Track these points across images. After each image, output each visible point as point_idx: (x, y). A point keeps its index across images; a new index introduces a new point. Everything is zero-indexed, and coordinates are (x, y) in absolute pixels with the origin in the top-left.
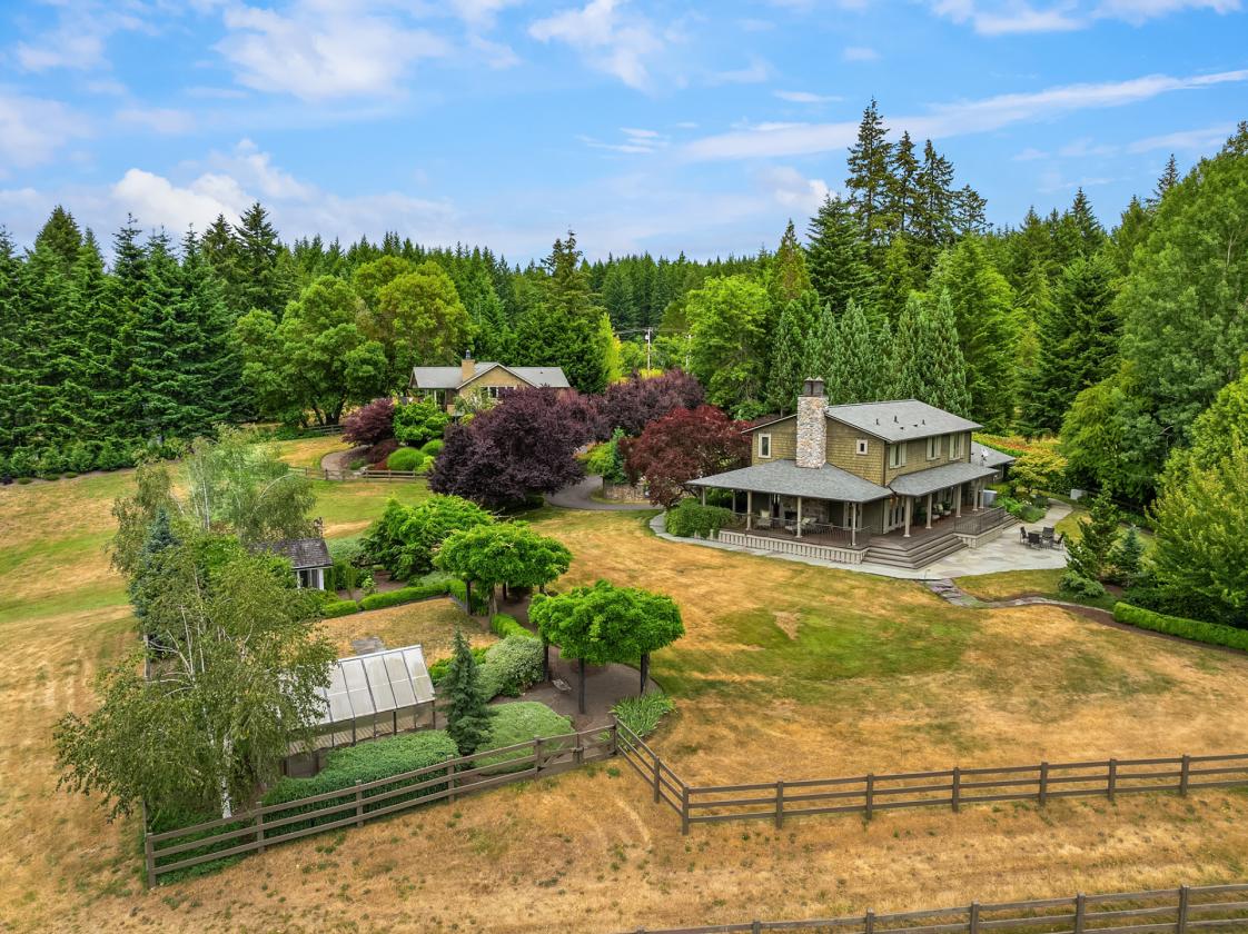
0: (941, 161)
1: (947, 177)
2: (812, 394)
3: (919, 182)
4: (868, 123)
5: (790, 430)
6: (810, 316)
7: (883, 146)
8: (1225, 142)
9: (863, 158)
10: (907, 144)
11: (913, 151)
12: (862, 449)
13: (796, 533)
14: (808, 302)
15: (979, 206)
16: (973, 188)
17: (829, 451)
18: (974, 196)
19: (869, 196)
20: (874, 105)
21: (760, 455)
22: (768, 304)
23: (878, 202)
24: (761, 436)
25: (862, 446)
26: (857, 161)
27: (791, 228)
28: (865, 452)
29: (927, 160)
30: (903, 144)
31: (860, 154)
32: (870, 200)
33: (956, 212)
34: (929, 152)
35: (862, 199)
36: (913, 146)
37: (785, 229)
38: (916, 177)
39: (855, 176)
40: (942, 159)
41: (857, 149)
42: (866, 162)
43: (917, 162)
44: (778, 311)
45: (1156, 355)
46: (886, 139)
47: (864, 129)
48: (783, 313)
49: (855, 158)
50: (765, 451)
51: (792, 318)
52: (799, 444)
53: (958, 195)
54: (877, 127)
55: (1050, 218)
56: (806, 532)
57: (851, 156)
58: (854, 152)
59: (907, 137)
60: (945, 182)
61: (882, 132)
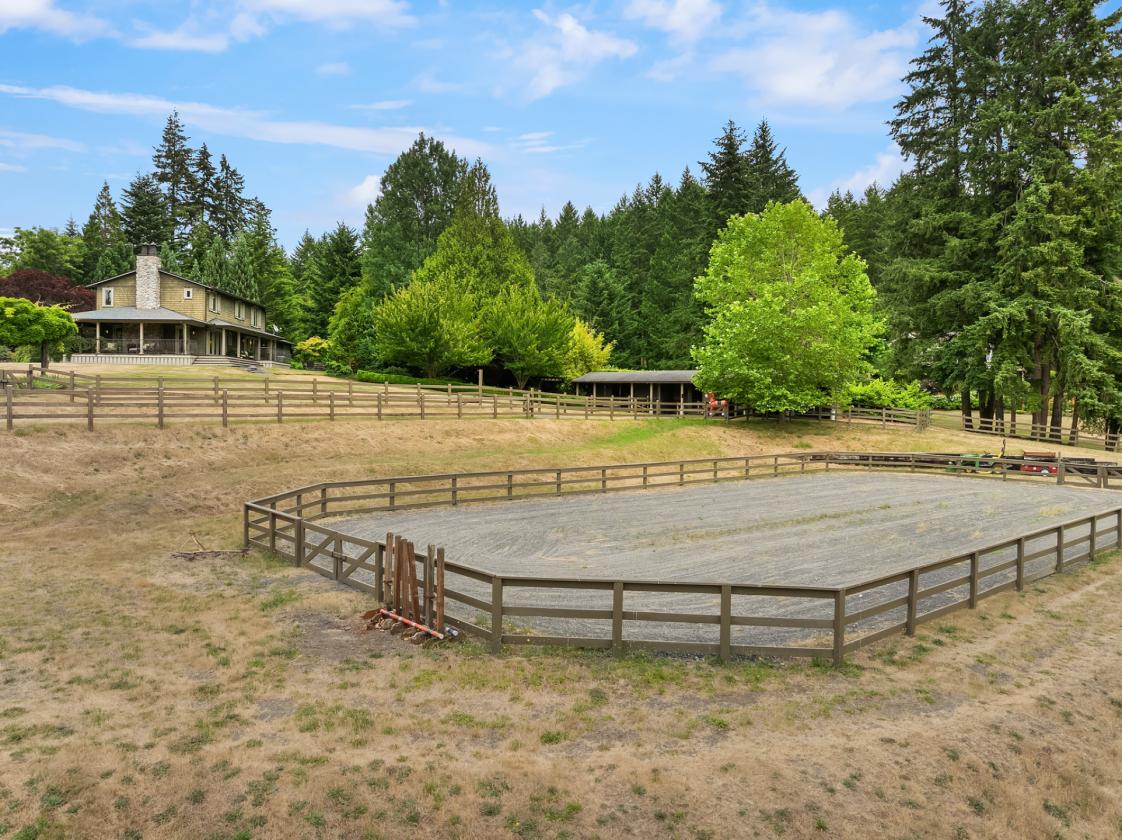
0: (234, 173)
1: (240, 186)
2: (148, 254)
3: (216, 185)
4: (171, 128)
5: (131, 283)
6: (126, 263)
7: (184, 150)
8: (413, 143)
9: (167, 157)
10: (205, 154)
11: (210, 159)
12: (188, 295)
13: (139, 351)
14: (124, 251)
15: (265, 215)
16: (260, 200)
17: (162, 297)
18: (261, 206)
19: (173, 190)
20: (176, 114)
21: (104, 304)
22: (86, 250)
23: (181, 196)
24: (104, 290)
25: (188, 293)
26: (162, 159)
27: (106, 188)
28: (191, 297)
29: (222, 170)
30: (201, 152)
31: (164, 154)
32: (173, 193)
33: (248, 216)
34: (224, 165)
35: (166, 192)
36: (210, 156)
37: (101, 189)
38: (214, 181)
39: (159, 170)
40: (234, 171)
41: (161, 148)
42: (170, 161)
43: (214, 169)
44: (95, 256)
45: (381, 266)
46: (188, 145)
47: (167, 133)
48: (100, 258)
49: (160, 156)
50: (108, 302)
51: (109, 262)
52: (138, 292)
53: (249, 202)
54: (180, 134)
55: (321, 239)
56: (147, 352)
57: (157, 154)
58: (158, 151)
59: (205, 147)
60: (237, 190)
61: (184, 138)
